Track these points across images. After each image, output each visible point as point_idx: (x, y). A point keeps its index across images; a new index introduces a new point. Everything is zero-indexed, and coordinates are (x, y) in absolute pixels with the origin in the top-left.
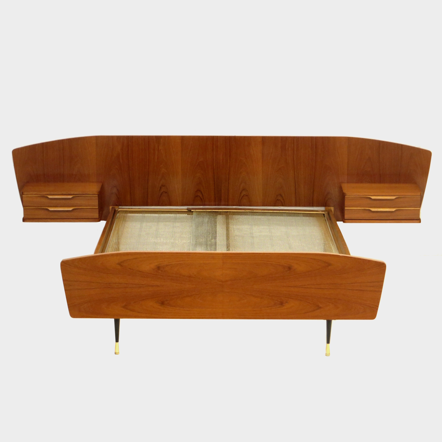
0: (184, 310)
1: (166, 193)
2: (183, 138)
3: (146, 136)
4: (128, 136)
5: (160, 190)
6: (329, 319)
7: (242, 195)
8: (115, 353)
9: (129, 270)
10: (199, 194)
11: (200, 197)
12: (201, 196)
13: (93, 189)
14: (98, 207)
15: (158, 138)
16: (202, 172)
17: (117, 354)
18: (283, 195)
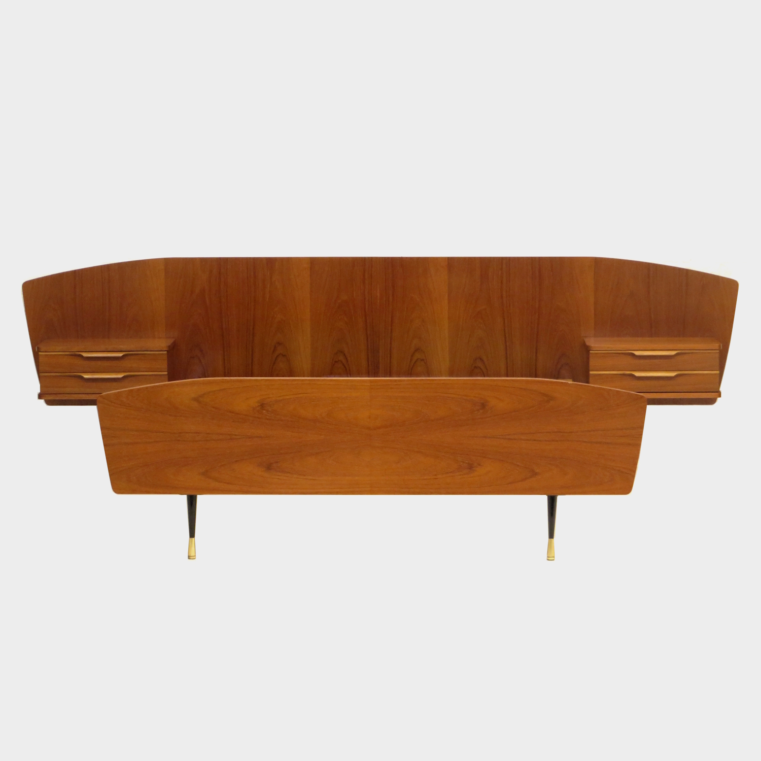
0: (306, 479)
1: (284, 356)
2: (313, 261)
3: (250, 258)
4: (220, 259)
5: (274, 351)
6: (553, 495)
7: (415, 358)
8: (189, 557)
9: (213, 409)
10: (341, 358)
11: (342, 362)
12: (344, 361)
13: (160, 344)
14: (166, 373)
15: (270, 262)
16: (345, 319)
17: (192, 558)
18: (484, 358)
